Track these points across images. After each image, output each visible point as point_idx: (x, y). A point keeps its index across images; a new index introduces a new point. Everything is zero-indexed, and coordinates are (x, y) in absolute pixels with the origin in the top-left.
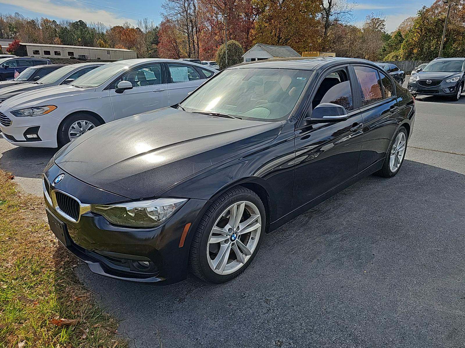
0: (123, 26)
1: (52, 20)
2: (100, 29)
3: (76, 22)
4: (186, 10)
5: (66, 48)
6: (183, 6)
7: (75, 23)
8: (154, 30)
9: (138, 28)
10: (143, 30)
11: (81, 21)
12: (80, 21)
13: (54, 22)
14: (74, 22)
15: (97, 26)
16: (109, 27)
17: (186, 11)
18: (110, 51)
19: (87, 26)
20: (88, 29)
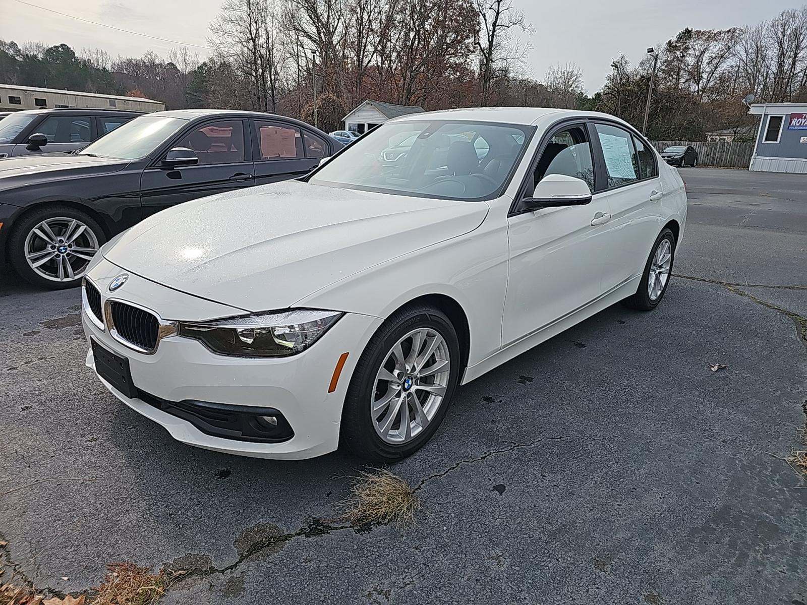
0: (143, 59)
1: (8, 41)
2: (100, 61)
3: (55, 47)
4: (254, 37)
5: (31, 92)
6: (248, 31)
7: (54, 49)
8: (200, 68)
9: (171, 63)
10: (180, 67)
11: (65, 45)
12: (62, 45)
13: (13, 45)
14: (50, 47)
15: (94, 55)
16: (118, 58)
17: (252, 38)
18: (116, 100)
19: (76, 55)
20: (76, 59)
